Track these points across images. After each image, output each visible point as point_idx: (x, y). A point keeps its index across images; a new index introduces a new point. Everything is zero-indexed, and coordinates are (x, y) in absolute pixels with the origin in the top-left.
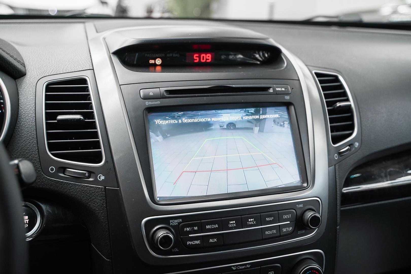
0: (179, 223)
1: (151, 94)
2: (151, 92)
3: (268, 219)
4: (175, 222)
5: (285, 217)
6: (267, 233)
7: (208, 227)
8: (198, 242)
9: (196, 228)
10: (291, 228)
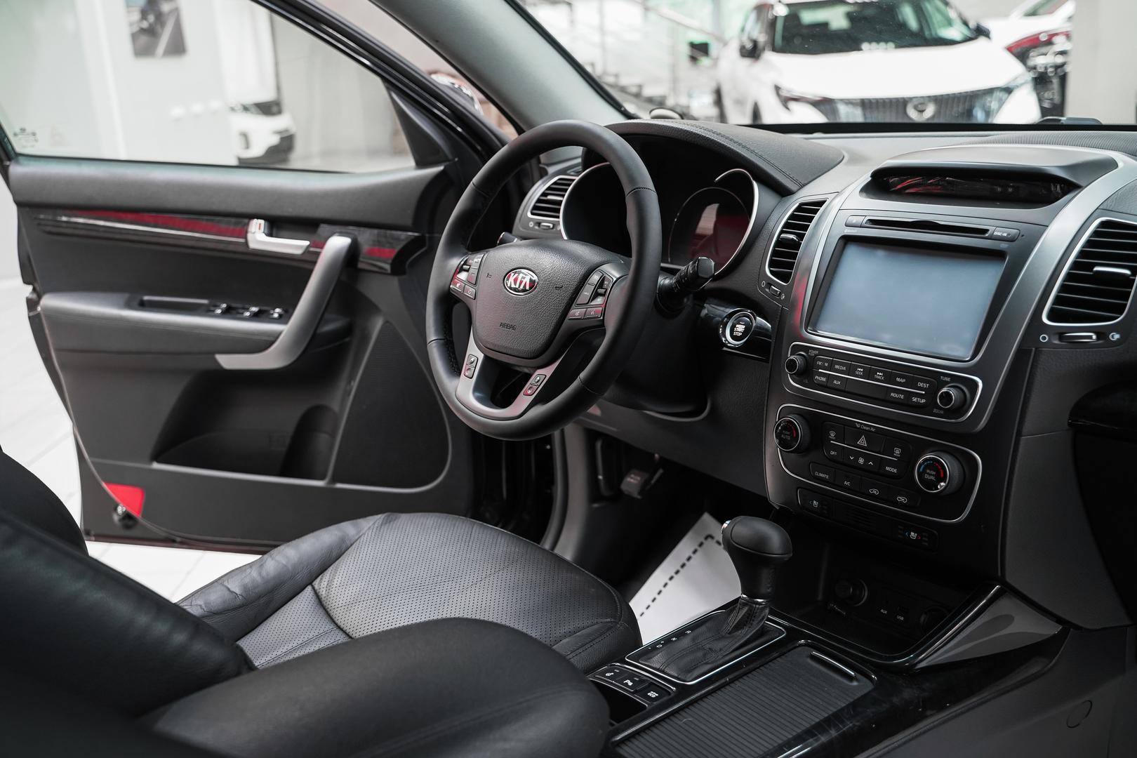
0: (816, 355)
1: (854, 221)
2: (855, 220)
3: (898, 379)
4: (813, 353)
5: (920, 384)
6: (892, 394)
7: (837, 367)
8: (824, 379)
9: (826, 364)
10: (923, 401)
